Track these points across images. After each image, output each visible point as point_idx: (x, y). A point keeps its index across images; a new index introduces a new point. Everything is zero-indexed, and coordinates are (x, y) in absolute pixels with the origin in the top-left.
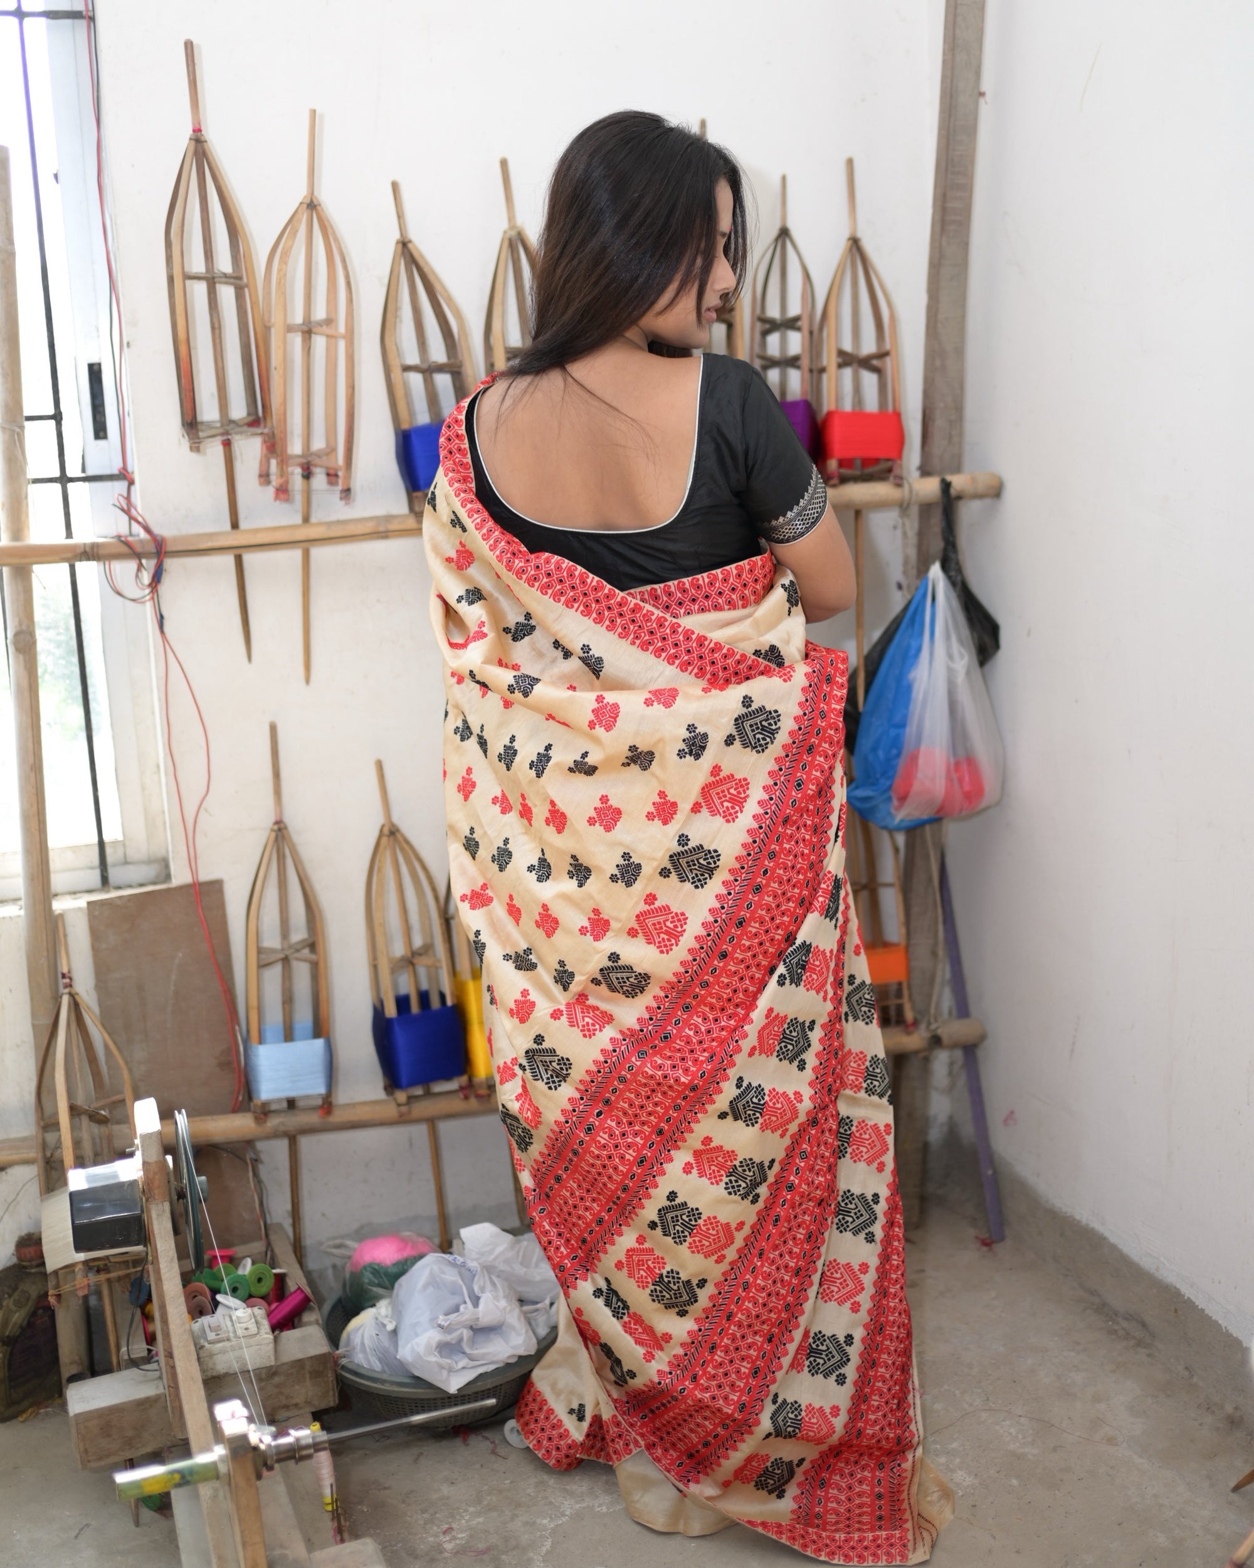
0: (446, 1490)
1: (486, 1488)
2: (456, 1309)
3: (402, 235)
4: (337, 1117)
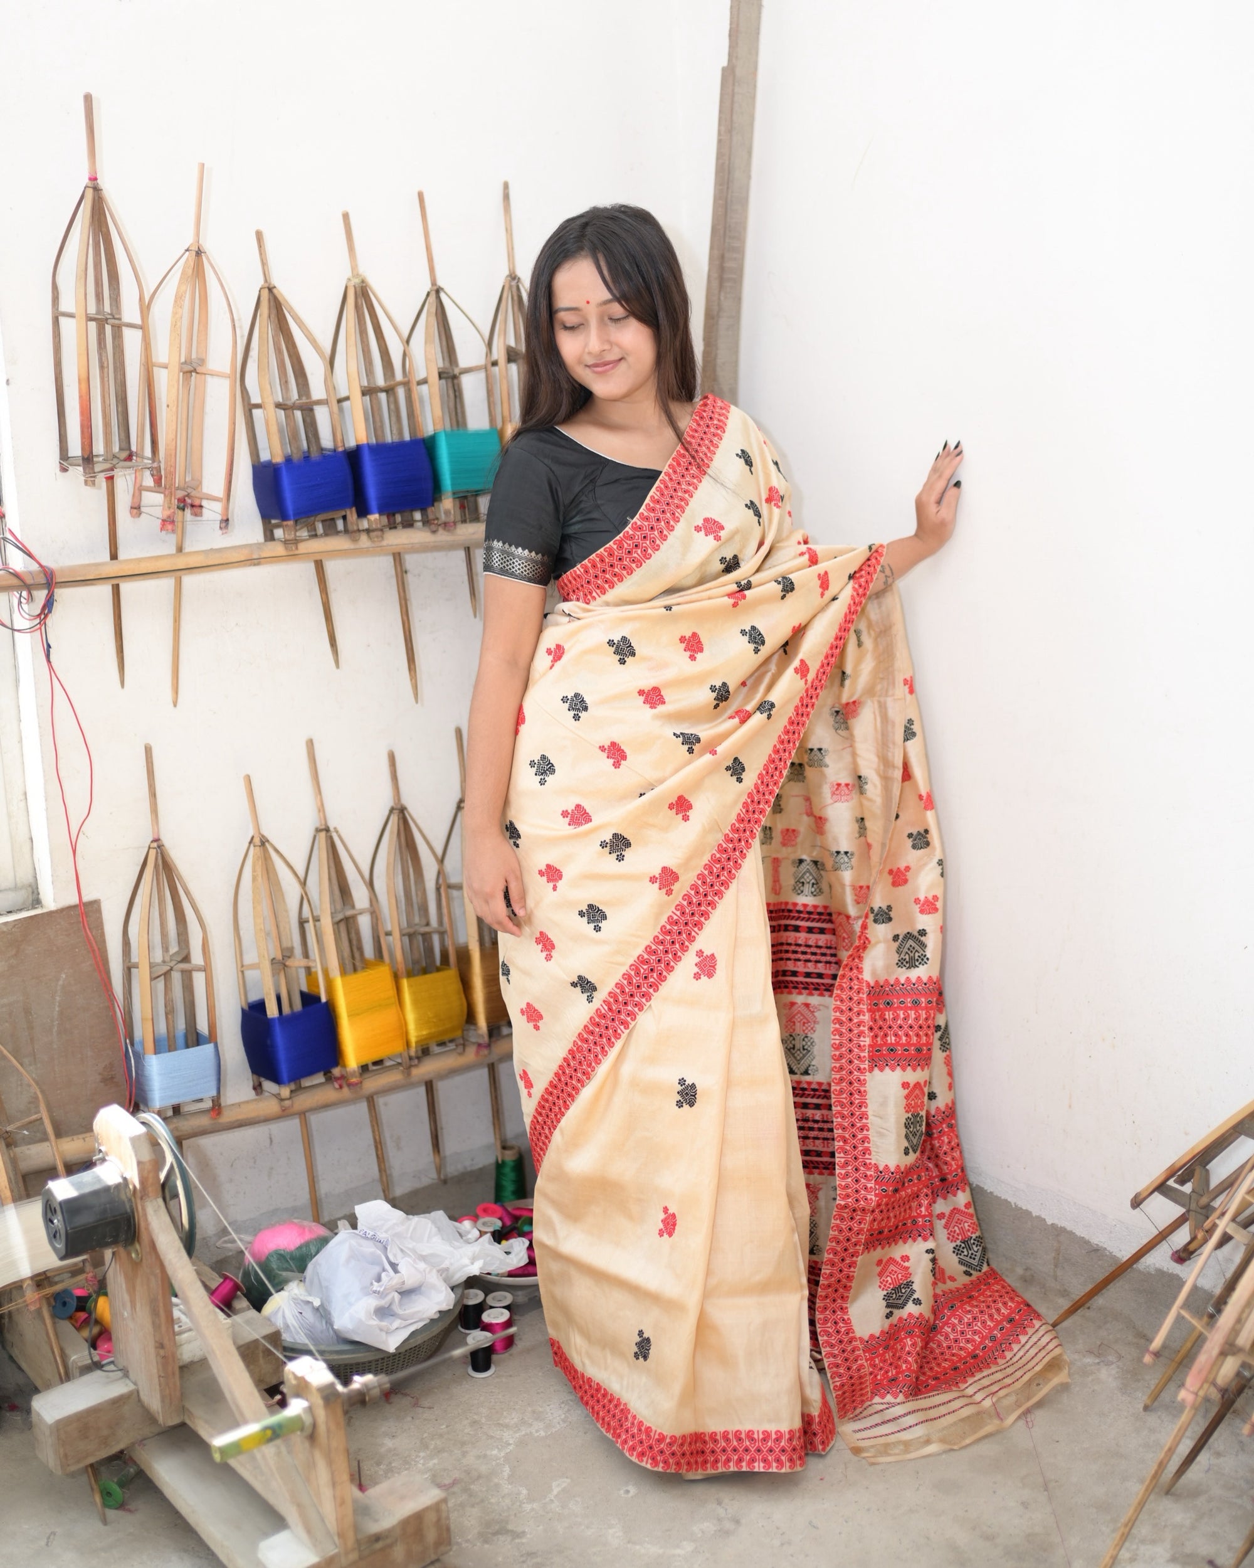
0: (389, 1443)
1: (426, 1435)
2: (379, 1280)
3: (266, 281)
4: (227, 1117)
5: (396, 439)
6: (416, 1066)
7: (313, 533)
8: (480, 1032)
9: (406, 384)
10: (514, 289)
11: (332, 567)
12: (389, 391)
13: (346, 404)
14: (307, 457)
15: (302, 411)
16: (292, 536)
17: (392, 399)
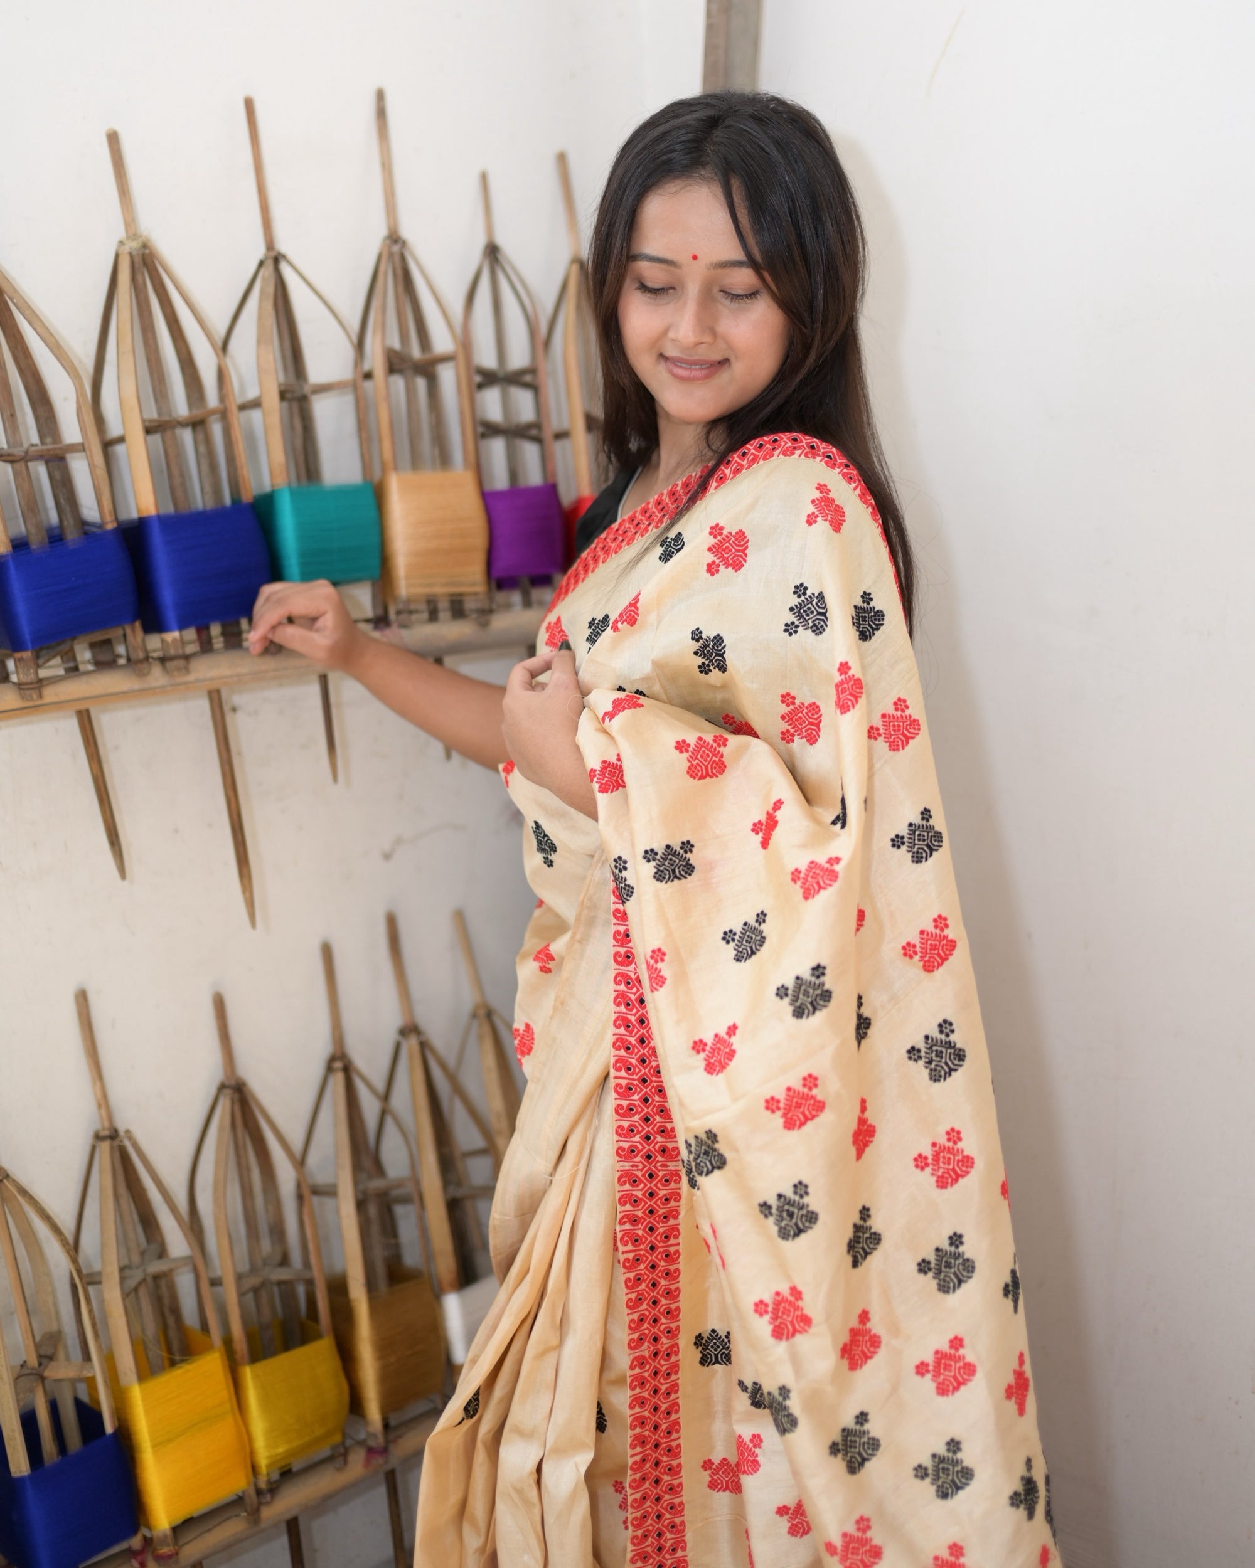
5: (210, 505)
6: (268, 1503)
7: (71, 665)
8: (371, 1429)
9: (223, 414)
10: (397, 259)
11: (107, 722)
12: (198, 424)
13: (120, 449)
14: (55, 537)
15: (47, 462)
16: (31, 677)
17: (201, 436)
